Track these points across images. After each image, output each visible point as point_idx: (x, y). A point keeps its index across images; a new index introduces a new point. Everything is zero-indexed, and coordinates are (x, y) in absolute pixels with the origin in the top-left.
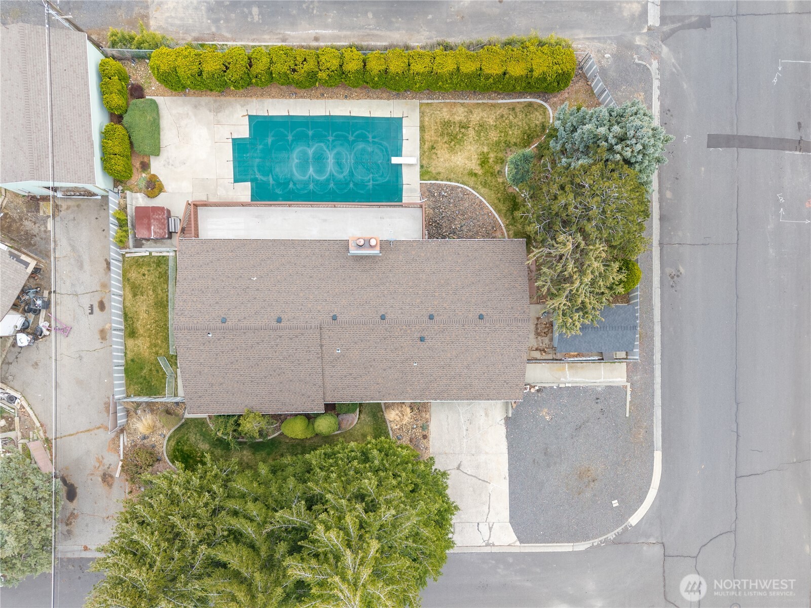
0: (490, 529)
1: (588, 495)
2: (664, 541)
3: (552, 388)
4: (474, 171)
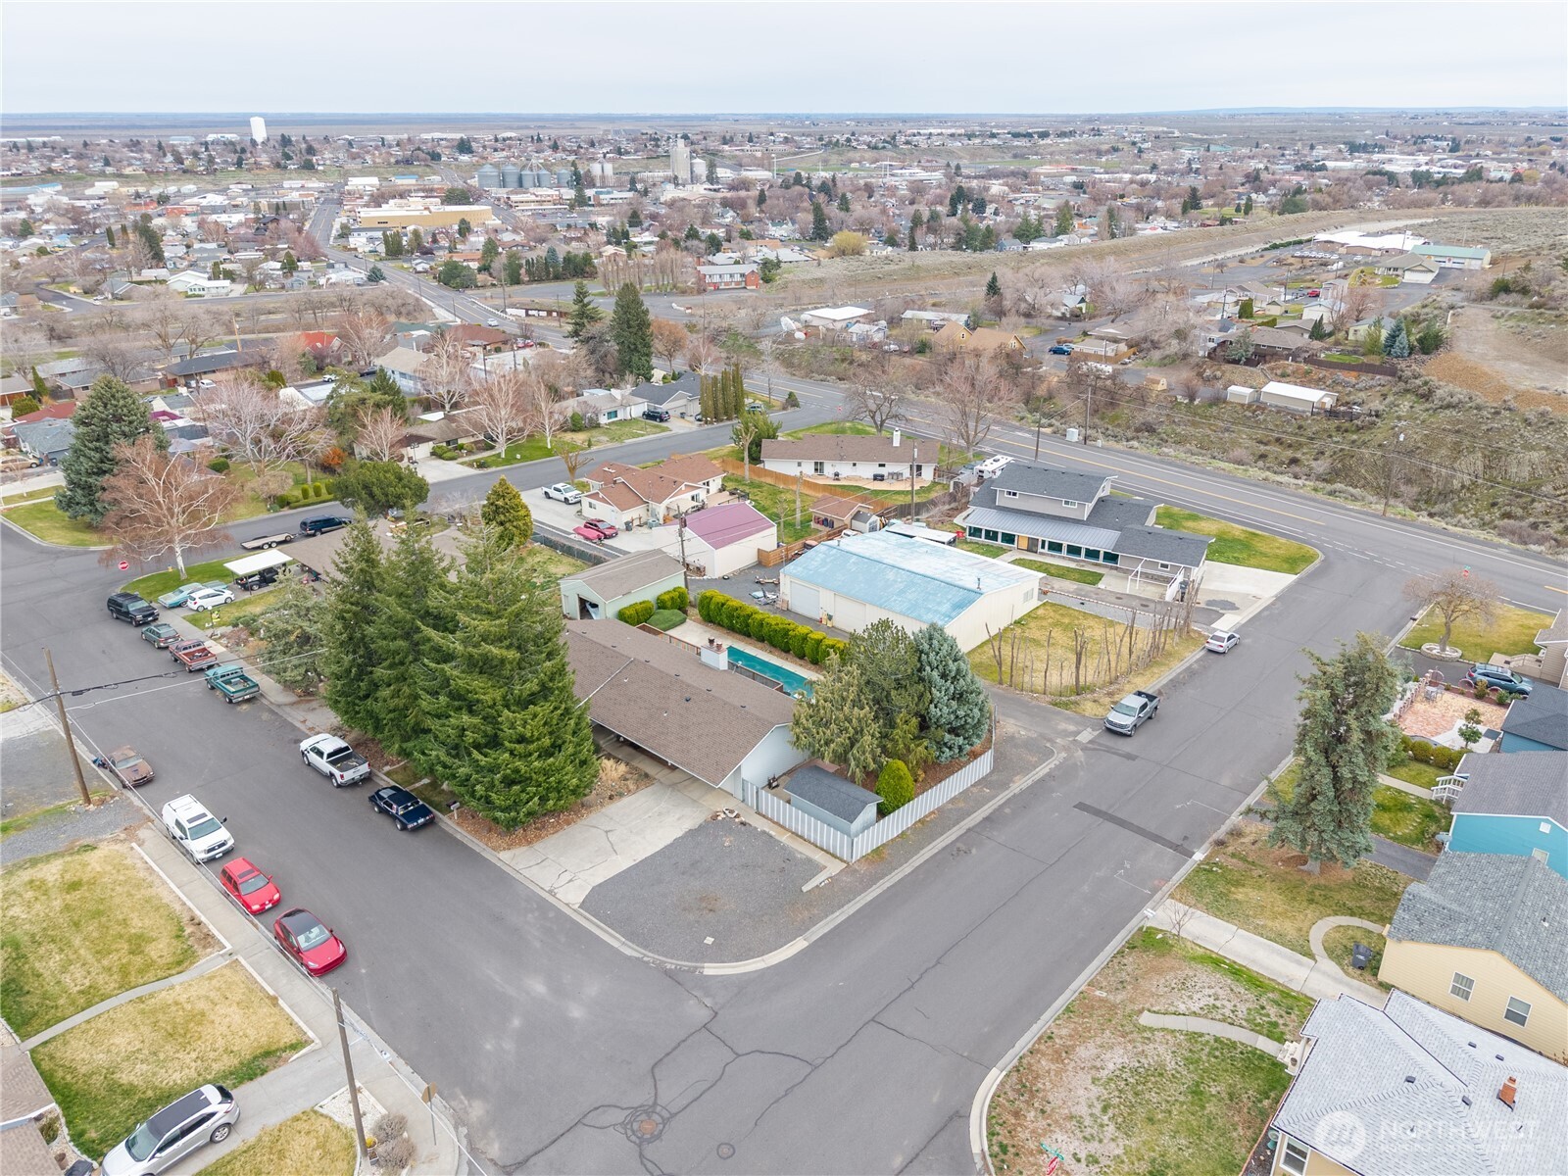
0: (571, 881)
1: (691, 917)
2: (720, 1012)
3: (756, 828)
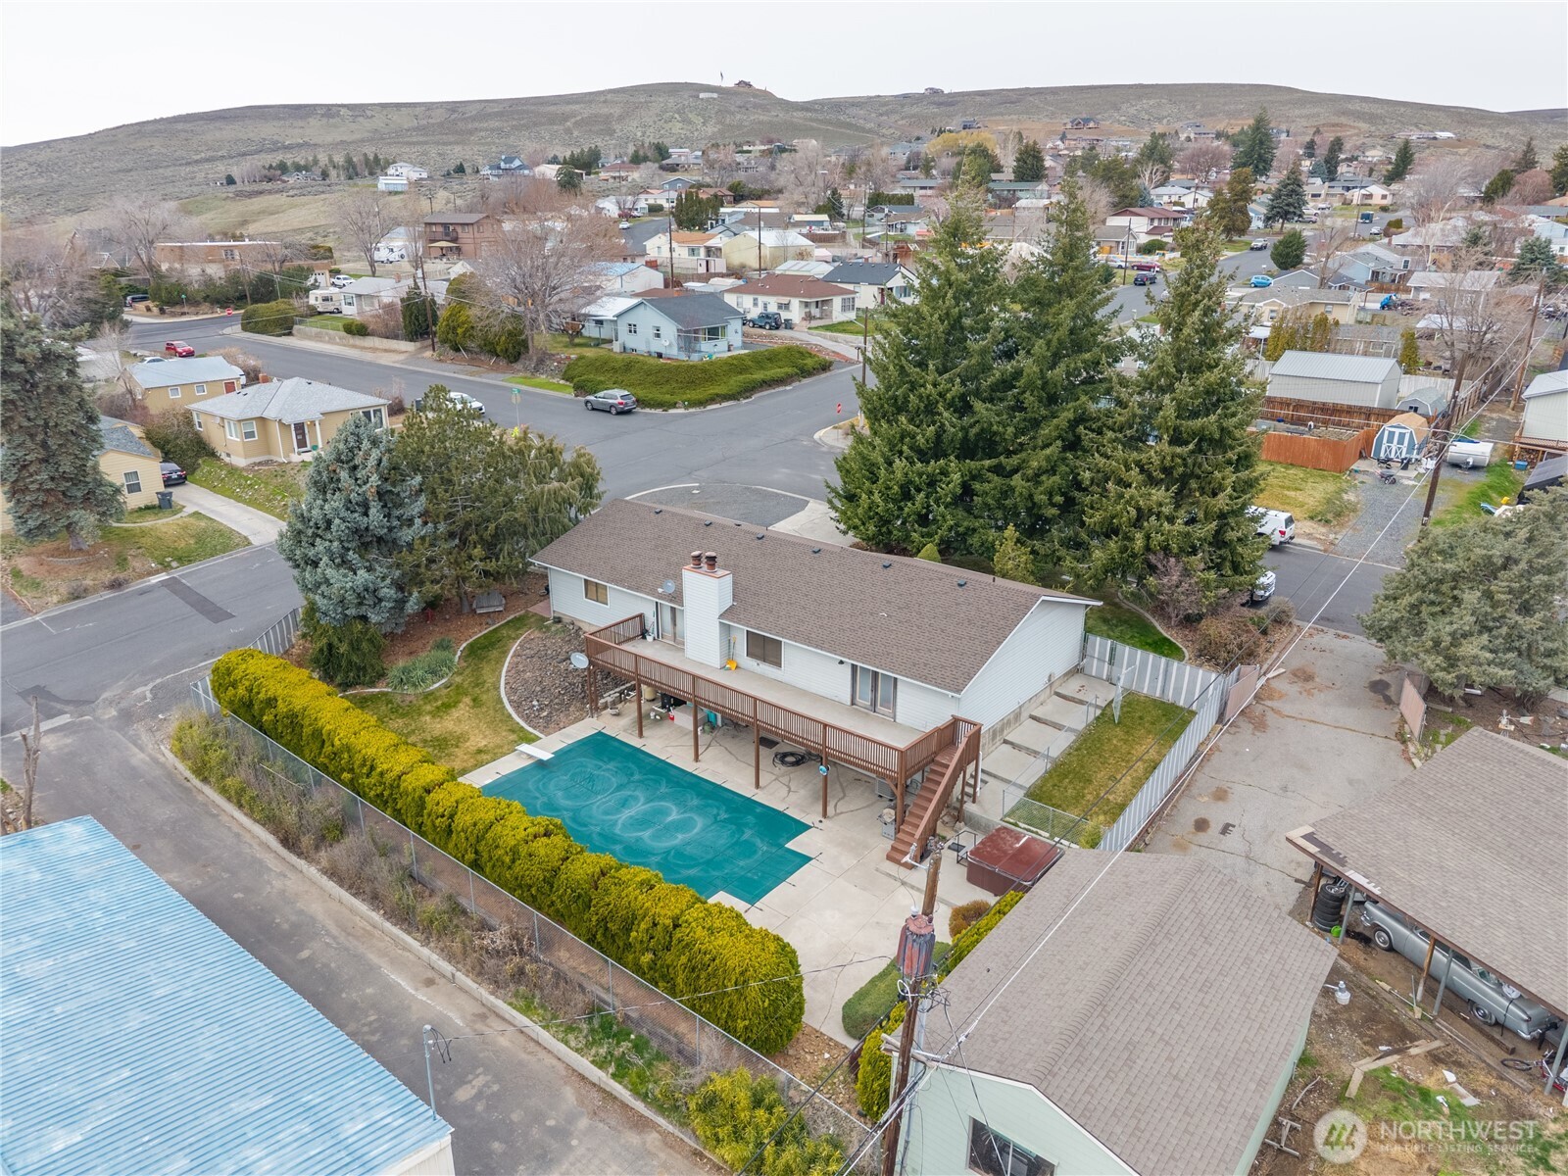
4: (471, 704)
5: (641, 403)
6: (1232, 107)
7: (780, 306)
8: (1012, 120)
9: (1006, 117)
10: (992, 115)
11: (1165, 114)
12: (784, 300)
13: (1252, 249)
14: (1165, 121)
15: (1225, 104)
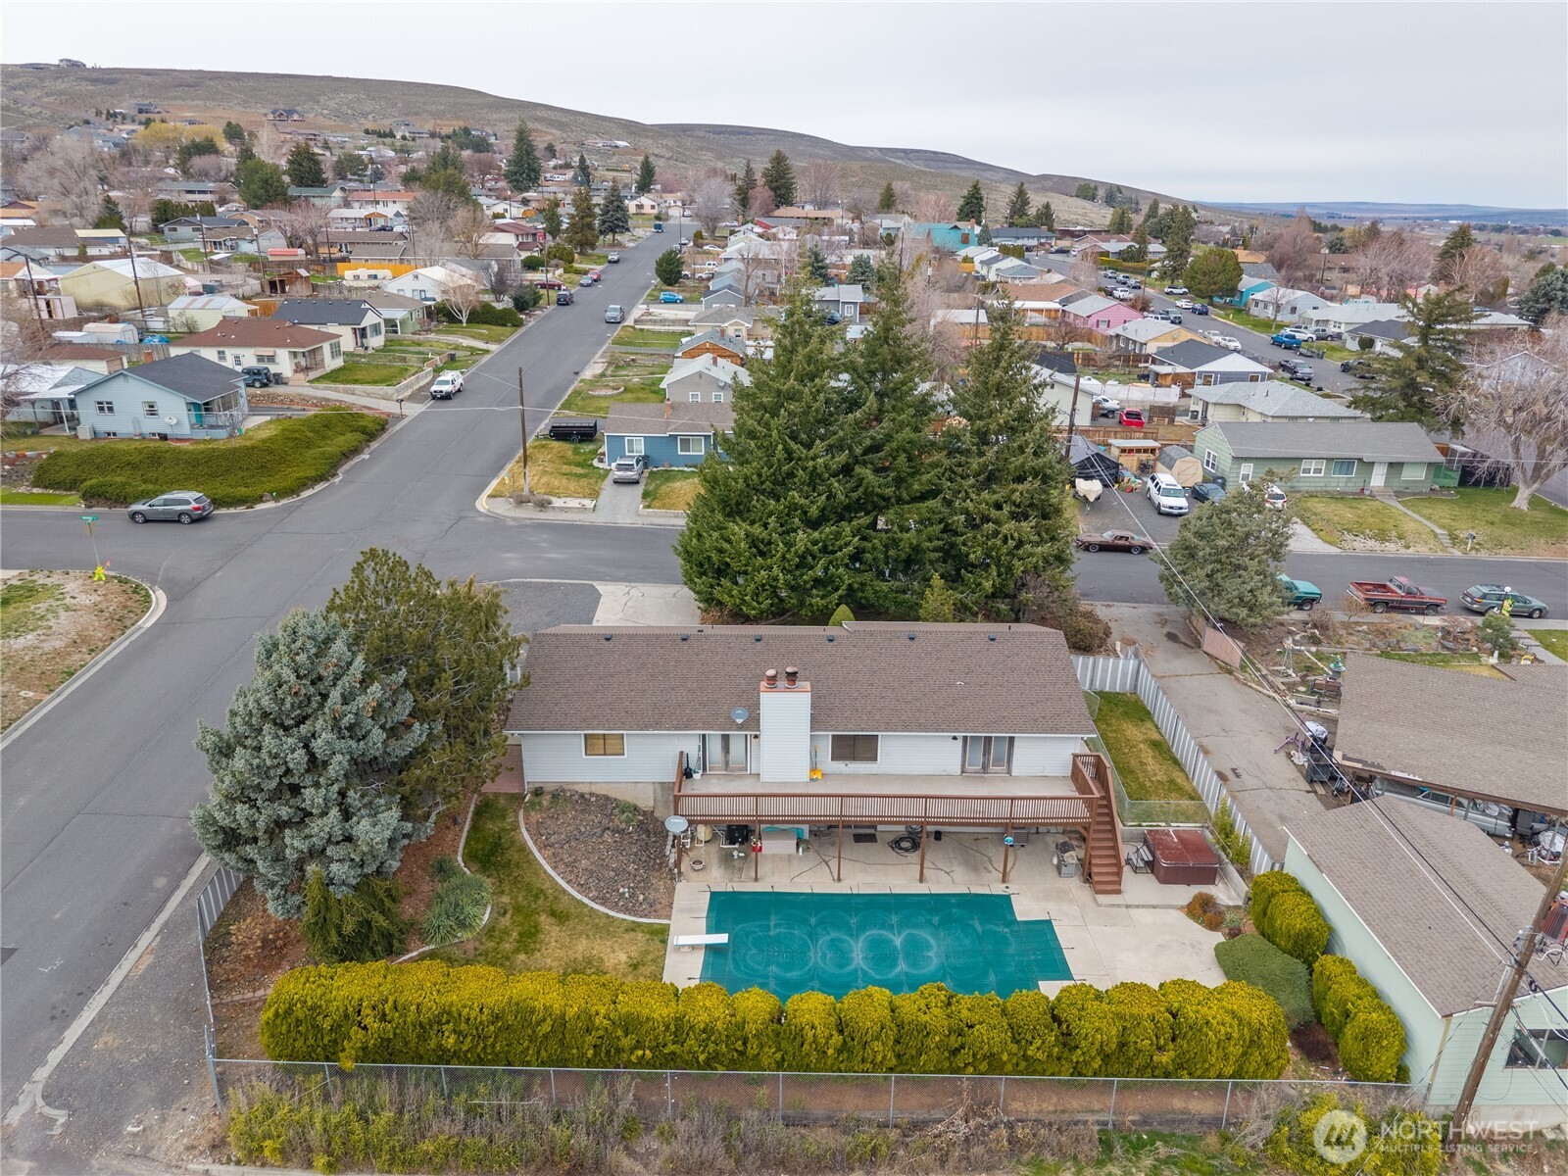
4: (554, 920)
5: (217, 503)
6: (433, 107)
7: (260, 359)
8: (197, 106)
9: (189, 102)
10: (168, 99)
11: (368, 110)
12: (267, 351)
13: (610, 262)
14: (370, 117)
15: (425, 103)
